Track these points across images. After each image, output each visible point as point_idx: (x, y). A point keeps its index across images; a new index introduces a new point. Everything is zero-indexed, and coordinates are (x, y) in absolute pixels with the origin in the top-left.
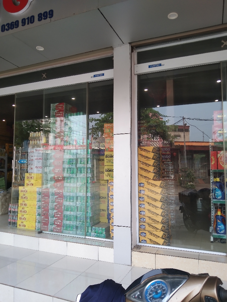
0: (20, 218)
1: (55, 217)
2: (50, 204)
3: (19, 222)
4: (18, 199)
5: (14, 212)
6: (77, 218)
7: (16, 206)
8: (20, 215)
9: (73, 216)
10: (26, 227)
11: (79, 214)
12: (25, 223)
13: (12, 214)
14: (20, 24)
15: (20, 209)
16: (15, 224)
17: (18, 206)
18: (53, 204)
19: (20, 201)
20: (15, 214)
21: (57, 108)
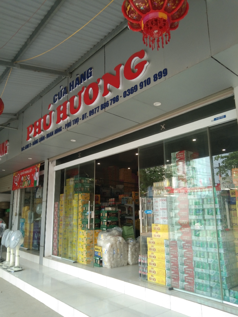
0: (150, 271)
1: (186, 274)
2: (179, 258)
3: (149, 275)
4: (147, 250)
5: (144, 264)
6: (210, 278)
7: (145, 258)
8: (149, 268)
9: (206, 274)
10: (157, 281)
11: (212, 273)
12: (155, 277)
13: (142, 266)
14: (139, 87)
15: (149, 261)
16: (145, 276)
17: (147, 258)
18: (182, 259)
19: (149, 253)
20: (145, 266)
21: (179, 156)
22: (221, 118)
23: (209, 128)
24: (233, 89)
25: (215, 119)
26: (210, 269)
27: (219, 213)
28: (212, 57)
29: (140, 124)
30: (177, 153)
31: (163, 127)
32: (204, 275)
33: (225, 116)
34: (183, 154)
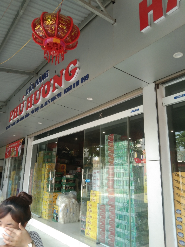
0: (87, 228)
1: (109, 232)
2: (106, 218)
3: (86, 231)
4: (86, 210)
5: (83, 222)
6: (125, 236)
7: (84, 217)
8: (87, 225)
9: (123, 233)
10: (91, 237)
11: (127, 232)
12: (90, 233)
13: (82, 223)
15: (87, 220)
16: (83, 232)
17: (86, 217)
18: (108, 220)
19: (88, 213)
20: (84, 224)
21: (109, 138)
22: (136, 111)
23: (129, 118)
24: (142, 89)
25: (132, 111)
26: (125, 229)
27: (133, 185)
28: (113, 67)
29: (84, 113)
30: (109, 135)
31: (101, 115)
32: (122, 234)
33: (138, 110)
34: (113, 137)
